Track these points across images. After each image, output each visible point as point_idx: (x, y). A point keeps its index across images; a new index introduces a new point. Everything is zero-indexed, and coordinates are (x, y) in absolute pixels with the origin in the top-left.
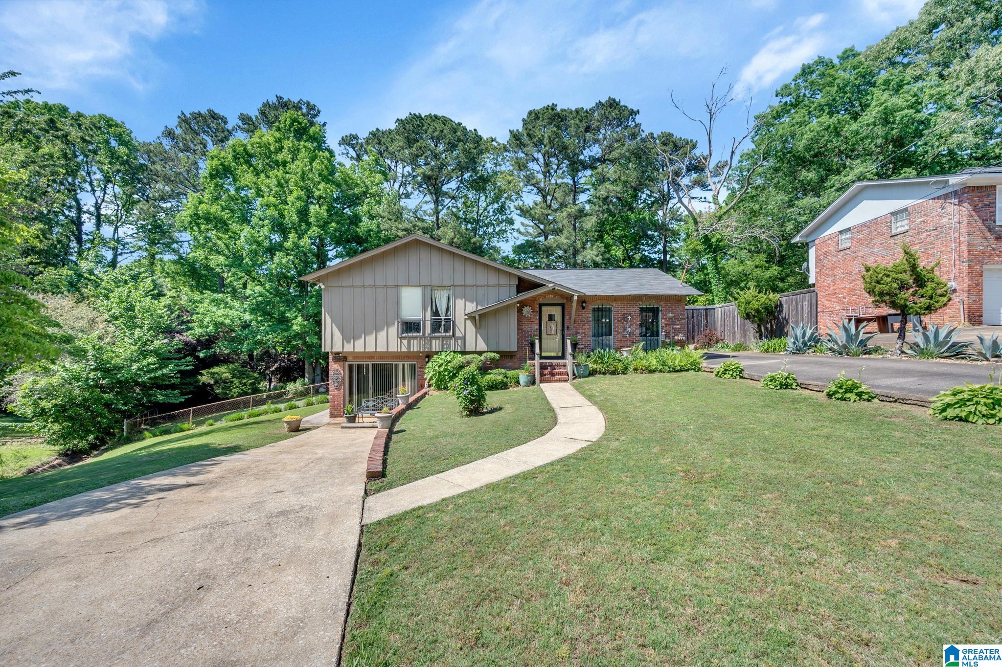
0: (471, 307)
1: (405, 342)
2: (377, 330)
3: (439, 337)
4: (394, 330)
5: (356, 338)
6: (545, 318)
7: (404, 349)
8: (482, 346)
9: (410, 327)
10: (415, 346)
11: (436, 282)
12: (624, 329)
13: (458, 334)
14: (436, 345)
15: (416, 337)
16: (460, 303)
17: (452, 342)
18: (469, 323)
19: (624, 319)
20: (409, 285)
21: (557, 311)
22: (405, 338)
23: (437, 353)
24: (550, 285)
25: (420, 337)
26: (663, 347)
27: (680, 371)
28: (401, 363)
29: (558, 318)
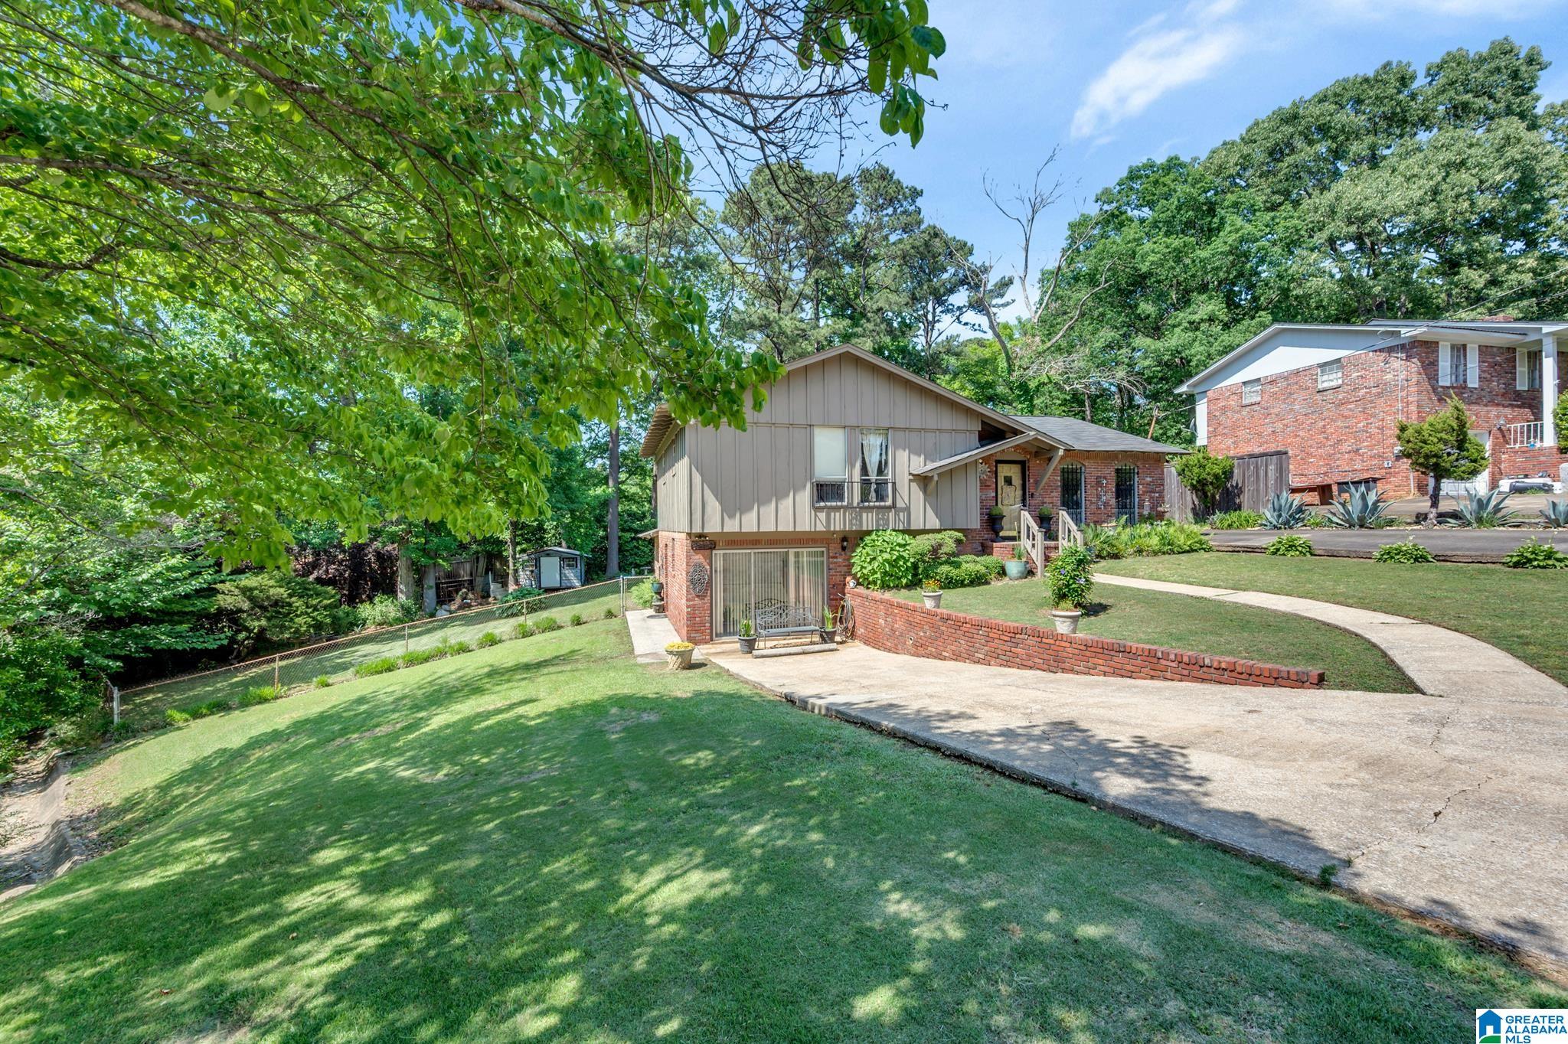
0: (920, 465)
1: (822, 516)
2: (780, 496)
3: (869, 508)
4: (805, 496)
5: (744, 509)
6: (1001, 482)
7: (820, 528)
8: (934, 522)
9: (827, 492)
10: (840, 522)
11: (867, 422)
12: (1099, 497)
13: (900, 504)
14: (868, 521)
15: (838, 509)
16: (903, 456)
17: (892, 514)
18: (914, 485)
19: (1099, 484)
20: (826, 425)
21: (1013, 472)
22: (821, 509)
23: (869, 533)
24: (1032, 433)
25: (846, 508)
26: (1140, 522)
27: (1192, 550)
28: (792, 551)
29: (1017, 481)
